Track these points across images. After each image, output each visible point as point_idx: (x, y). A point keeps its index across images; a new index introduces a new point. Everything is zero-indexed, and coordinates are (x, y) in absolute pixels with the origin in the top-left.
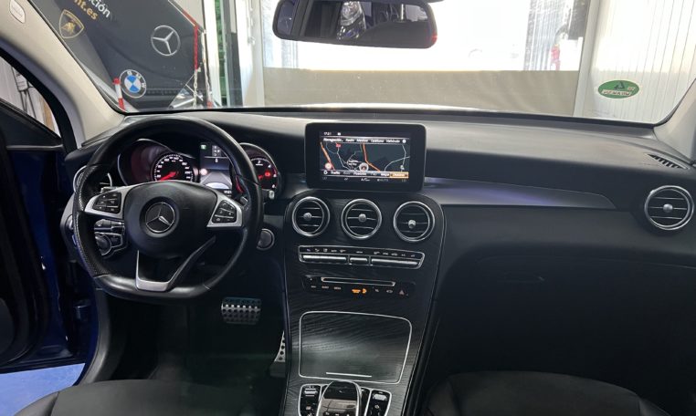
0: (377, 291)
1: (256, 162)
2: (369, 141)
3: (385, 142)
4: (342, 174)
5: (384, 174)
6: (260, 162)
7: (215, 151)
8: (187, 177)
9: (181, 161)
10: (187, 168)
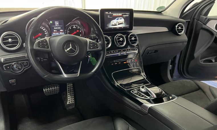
1: (73, 26)
6: (74, 26)
7: (56, 24)
8: (46, 35)
9: (42, 28)
10: (45, 31)
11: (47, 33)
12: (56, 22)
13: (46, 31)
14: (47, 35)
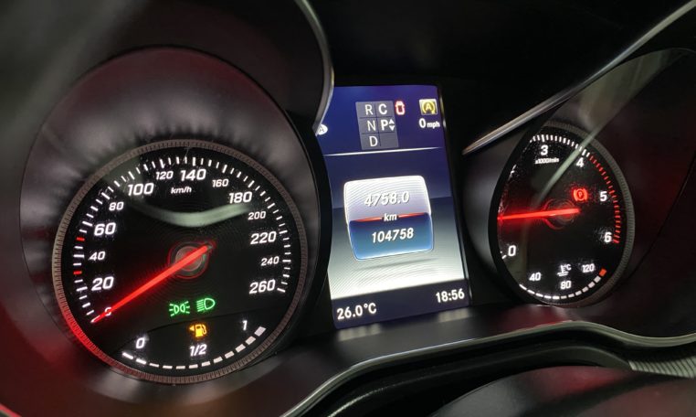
6: (545, 149)
7: (371, 125)
8: (266, 262)
9: (217, 183)
10: (253, 216)
11: (268, 237)
12: (368, 108)
13: (261, 215)
14: (273, 261)
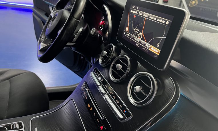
0: (95, 114)
2: (149, 18)
3: (156, 20)
4: (130, 36)
5: (148, 45)
